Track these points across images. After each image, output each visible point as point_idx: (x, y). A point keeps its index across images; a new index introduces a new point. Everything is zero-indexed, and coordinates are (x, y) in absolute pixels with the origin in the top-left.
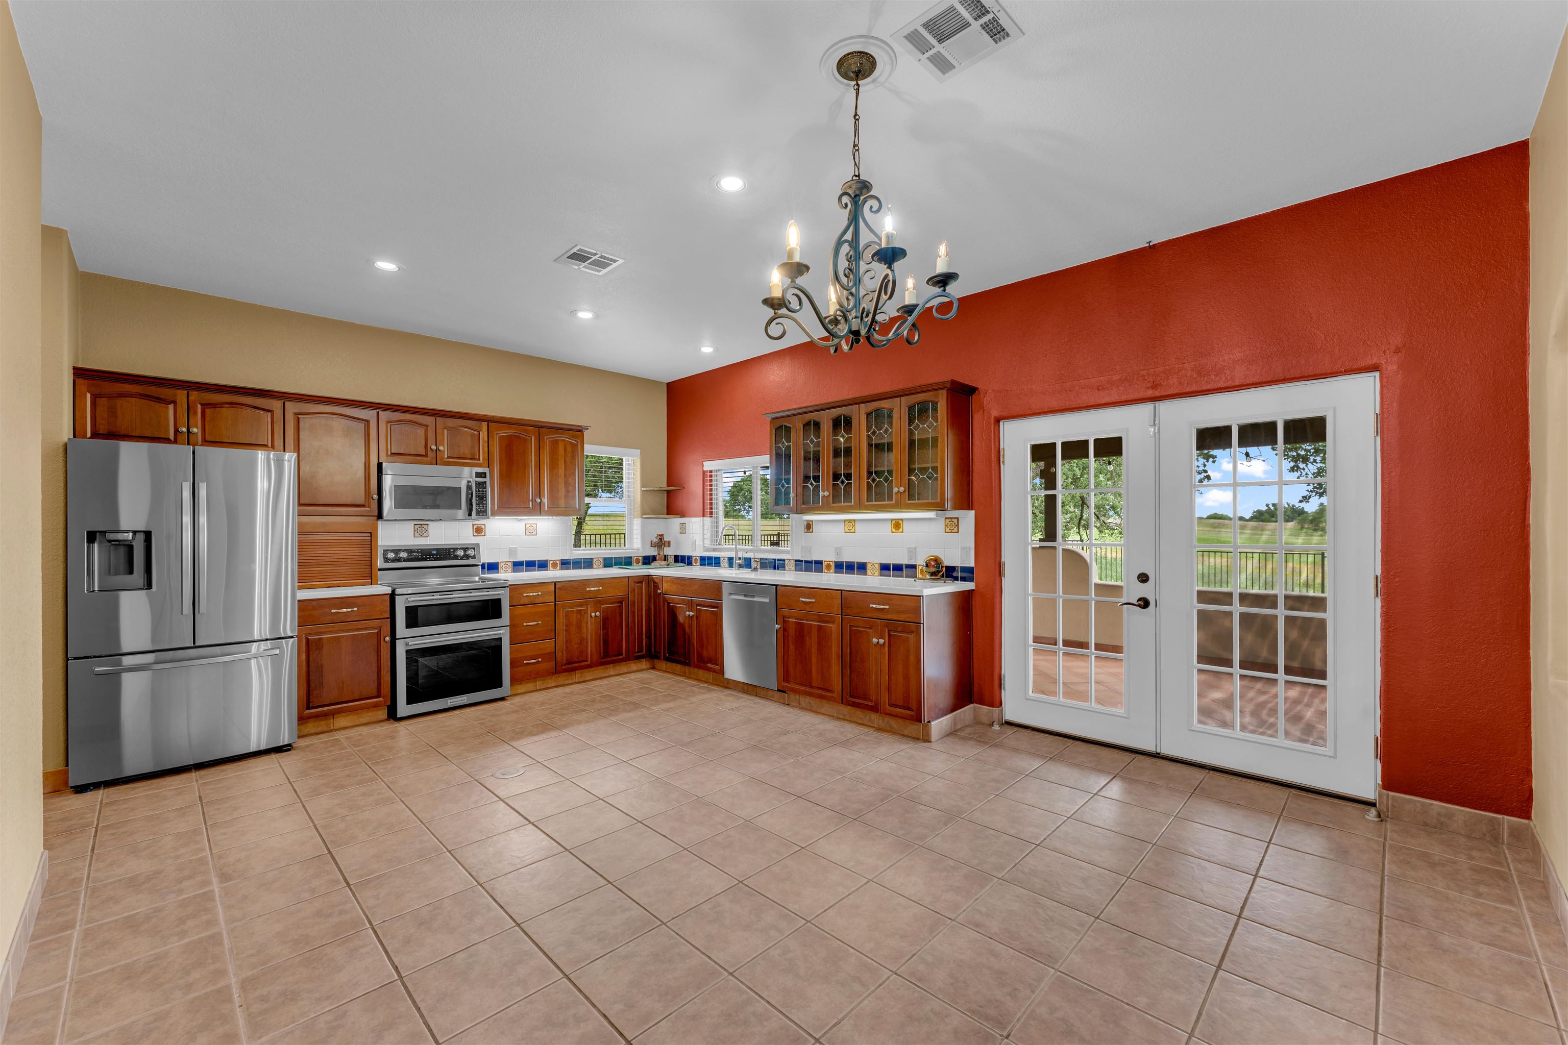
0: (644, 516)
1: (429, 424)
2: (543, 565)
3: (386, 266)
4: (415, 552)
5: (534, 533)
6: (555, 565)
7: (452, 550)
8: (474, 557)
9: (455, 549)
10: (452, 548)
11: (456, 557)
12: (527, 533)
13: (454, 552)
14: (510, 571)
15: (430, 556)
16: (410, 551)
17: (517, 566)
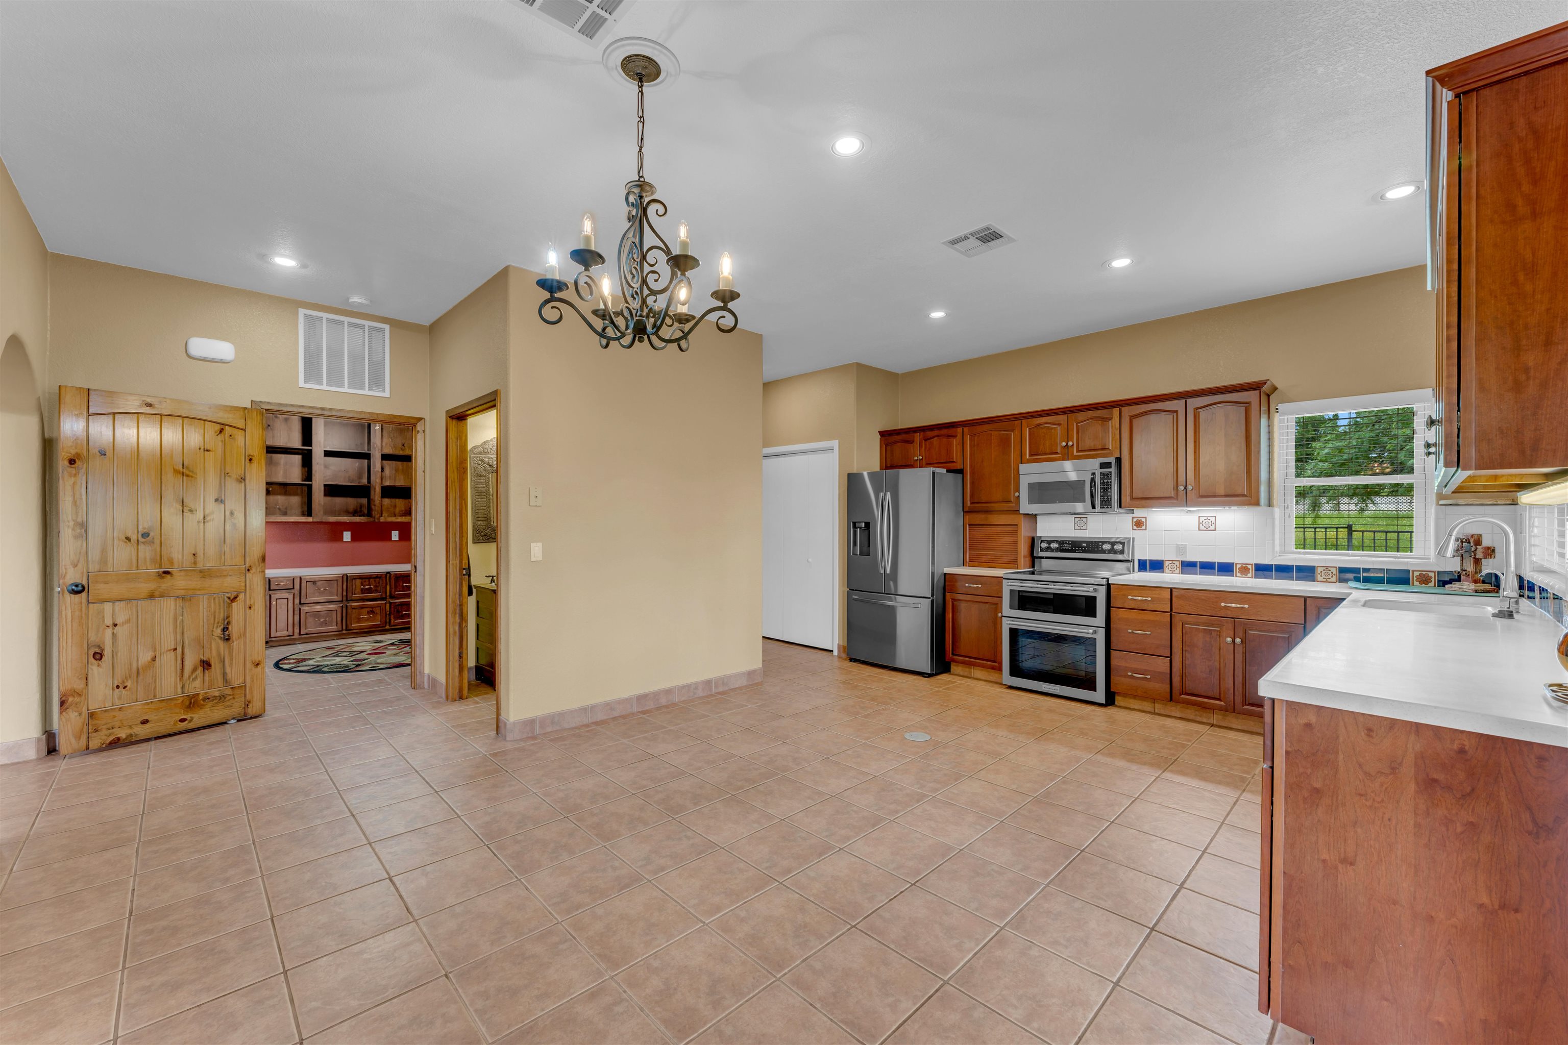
0: (1441, 502)
1: (1062, 422)
2: (1226, 569)
3: (938, 315)
4: (1066, 543)
5: (1213, 528)
6: (1244, 570)
7: (1100, 544)
8: (1122, 552)
9: (1104, 543)
10: (1101, 542)
11: (1104, 552)
12: (1202, 527)
13: (1102, 546)
14: (1178, 571)
15: (1079, 548)
16: (1061, 543)
17: (1188, 566)
